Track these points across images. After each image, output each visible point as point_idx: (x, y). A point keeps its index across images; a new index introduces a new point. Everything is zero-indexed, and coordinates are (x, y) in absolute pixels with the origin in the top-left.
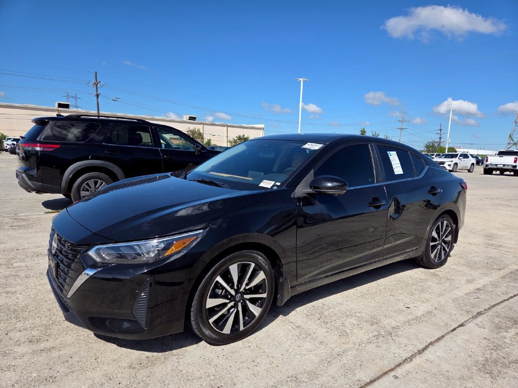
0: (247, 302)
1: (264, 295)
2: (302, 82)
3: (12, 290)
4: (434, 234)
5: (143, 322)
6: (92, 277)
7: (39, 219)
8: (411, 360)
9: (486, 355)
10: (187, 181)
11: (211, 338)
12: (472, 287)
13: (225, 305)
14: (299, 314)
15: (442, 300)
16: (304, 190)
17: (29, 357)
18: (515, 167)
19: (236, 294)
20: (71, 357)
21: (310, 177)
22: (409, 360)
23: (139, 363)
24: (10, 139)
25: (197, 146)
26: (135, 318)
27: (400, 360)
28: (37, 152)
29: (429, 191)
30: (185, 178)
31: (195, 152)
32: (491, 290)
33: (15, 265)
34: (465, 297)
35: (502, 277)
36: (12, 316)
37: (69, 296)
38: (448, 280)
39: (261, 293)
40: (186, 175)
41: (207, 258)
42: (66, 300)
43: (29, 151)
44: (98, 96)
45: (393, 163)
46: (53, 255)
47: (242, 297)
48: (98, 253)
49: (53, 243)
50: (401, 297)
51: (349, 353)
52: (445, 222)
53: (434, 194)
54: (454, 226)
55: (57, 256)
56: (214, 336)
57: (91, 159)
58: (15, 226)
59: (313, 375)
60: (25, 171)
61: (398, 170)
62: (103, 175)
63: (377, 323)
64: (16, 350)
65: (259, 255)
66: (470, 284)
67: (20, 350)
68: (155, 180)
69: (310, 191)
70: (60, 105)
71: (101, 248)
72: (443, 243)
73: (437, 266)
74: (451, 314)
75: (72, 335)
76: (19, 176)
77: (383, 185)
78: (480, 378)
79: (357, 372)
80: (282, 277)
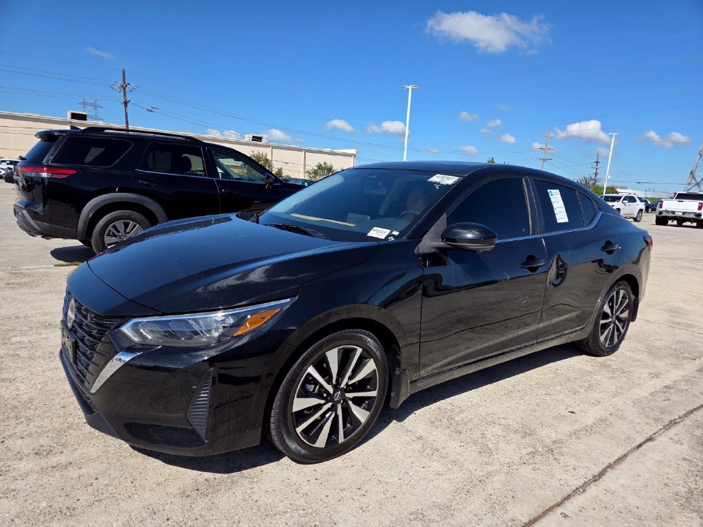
0: (350, 402)
1: (374, 394)
2: (410, 90)
3: (11, 376)
4: (607, 309)
5: (202, 431)
6: (127, 365)
7: (47, 275)
8: (584, 490)
9: (690, 484)
10: (260, 226)
11: (299, 454)
12: (657, 384)
13: (319, 407)
14: (420, 418)
15: (619, 401)
16: (433, 243)
17: (36, 477)
18: (699, 215)
19: (334, 392)
20: (96, 479)
21: (441, 224)
22: (581, 490)
23: (196, 488)
24: (5, 161)
25: (268, 177)
26: (191, 425)
27: (569, 491)
28: (43, 179)
29: (603, 248)
30: (257, 222)
31: (265, 185)
32: (685, 388)
33: (14, 340)
34: (650, 397)
35: (698, 370)
36: (11, 416)
37: (93, 391)
38: (624, 372)
39: (369, 390)
40: (258, 217)
41: (294, 340)
42: (88, 395)
43: (32, 178)
44: (126, 103)
45: (555, 205)
46: (70, 330)
47: (343, 395)
48: (135, 328)
49: (69, 313)
50: (561, 397)
51: (495, 479)
52: (622, 292)
53: (610, 252)
54: (633, 297)
55: (75, 332)
56: (303, 451)
57: (118, 192)
58: (13, 284)
59: (446, 510)
60: (27, 207)
61: (561, 216)
62: (135, 214)
63: (530, 435)
64: (16, 466)
65: (369, 336)
66: (654, 379)
67: (23, 466)
68: (208, 223)
69: (442, 244)
70: (74, 116)
71: (140, 323)
72: (617, 322)
73: (607, 352)
74: (633, 422)
75: (97, 445)
76: (18, 213)
77: (542, 238)
78: (684, 518)
79: (509, 508)
80: (399, 367)
